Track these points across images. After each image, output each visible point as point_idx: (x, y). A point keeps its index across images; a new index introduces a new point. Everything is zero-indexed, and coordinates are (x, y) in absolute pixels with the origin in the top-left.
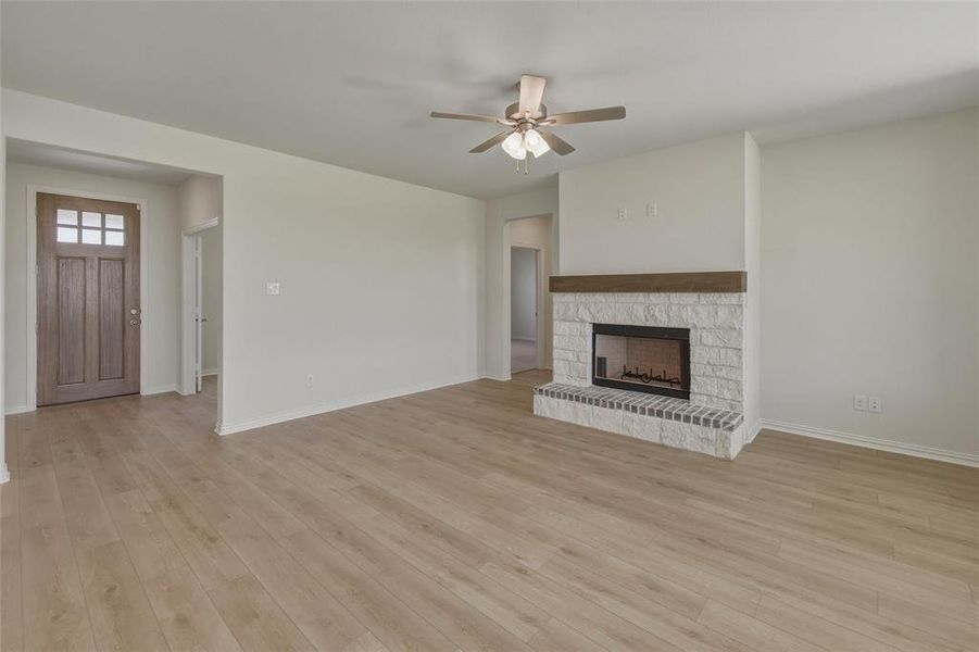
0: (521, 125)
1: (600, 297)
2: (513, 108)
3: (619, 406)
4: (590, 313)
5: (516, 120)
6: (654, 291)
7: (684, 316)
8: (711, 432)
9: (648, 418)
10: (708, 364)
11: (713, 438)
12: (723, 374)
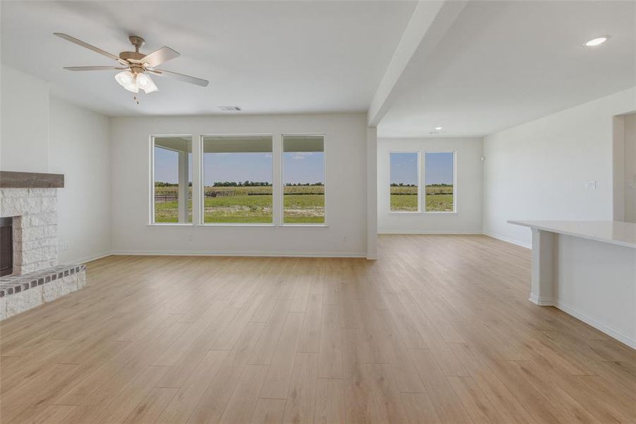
7: (18, 207)
8: (75, 277)
9: (31, 290)
10: (37, 239)
11: (75, 279)
12: (47, 243)
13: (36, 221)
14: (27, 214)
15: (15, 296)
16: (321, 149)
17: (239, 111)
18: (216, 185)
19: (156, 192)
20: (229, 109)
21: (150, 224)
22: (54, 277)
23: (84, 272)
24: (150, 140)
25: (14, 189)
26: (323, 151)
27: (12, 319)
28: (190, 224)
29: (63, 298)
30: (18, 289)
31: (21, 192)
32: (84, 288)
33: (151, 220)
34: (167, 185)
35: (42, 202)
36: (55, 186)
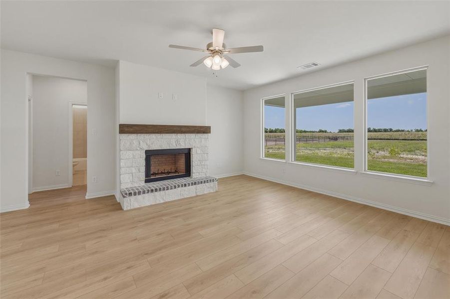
0: (215, 53)
1: (153, 136)
2: (210, 45)
3: (179, 186)
4: (147, 144)
5: (212, 51)
6: (180, 133)
7: (191, 143)
8: (212, 184)
9: (191, 187)
10: (199, 160)
11: (212, 186)
12: (203, 163)
13: (199, 151)
14: (195, 147)
15: (184, 188)
16: (423, 90)
17: (317, 66)
18: (340, 131)
19: (266, 136)
20: (308, 66)
21: (261, 158)
22: (201, 182)
23: (217, 182)
24: (261, 102)
25: (189, 134)
26: (425, 91)
27: (181, 200)
28: (284, 161)
29: (205, 195)
30: (185, 185)
31: (193, 136)
32: (216, 192)
33: (262, 155)
34: (305, 132)
35: (201, 141)
36: (206, 133)
